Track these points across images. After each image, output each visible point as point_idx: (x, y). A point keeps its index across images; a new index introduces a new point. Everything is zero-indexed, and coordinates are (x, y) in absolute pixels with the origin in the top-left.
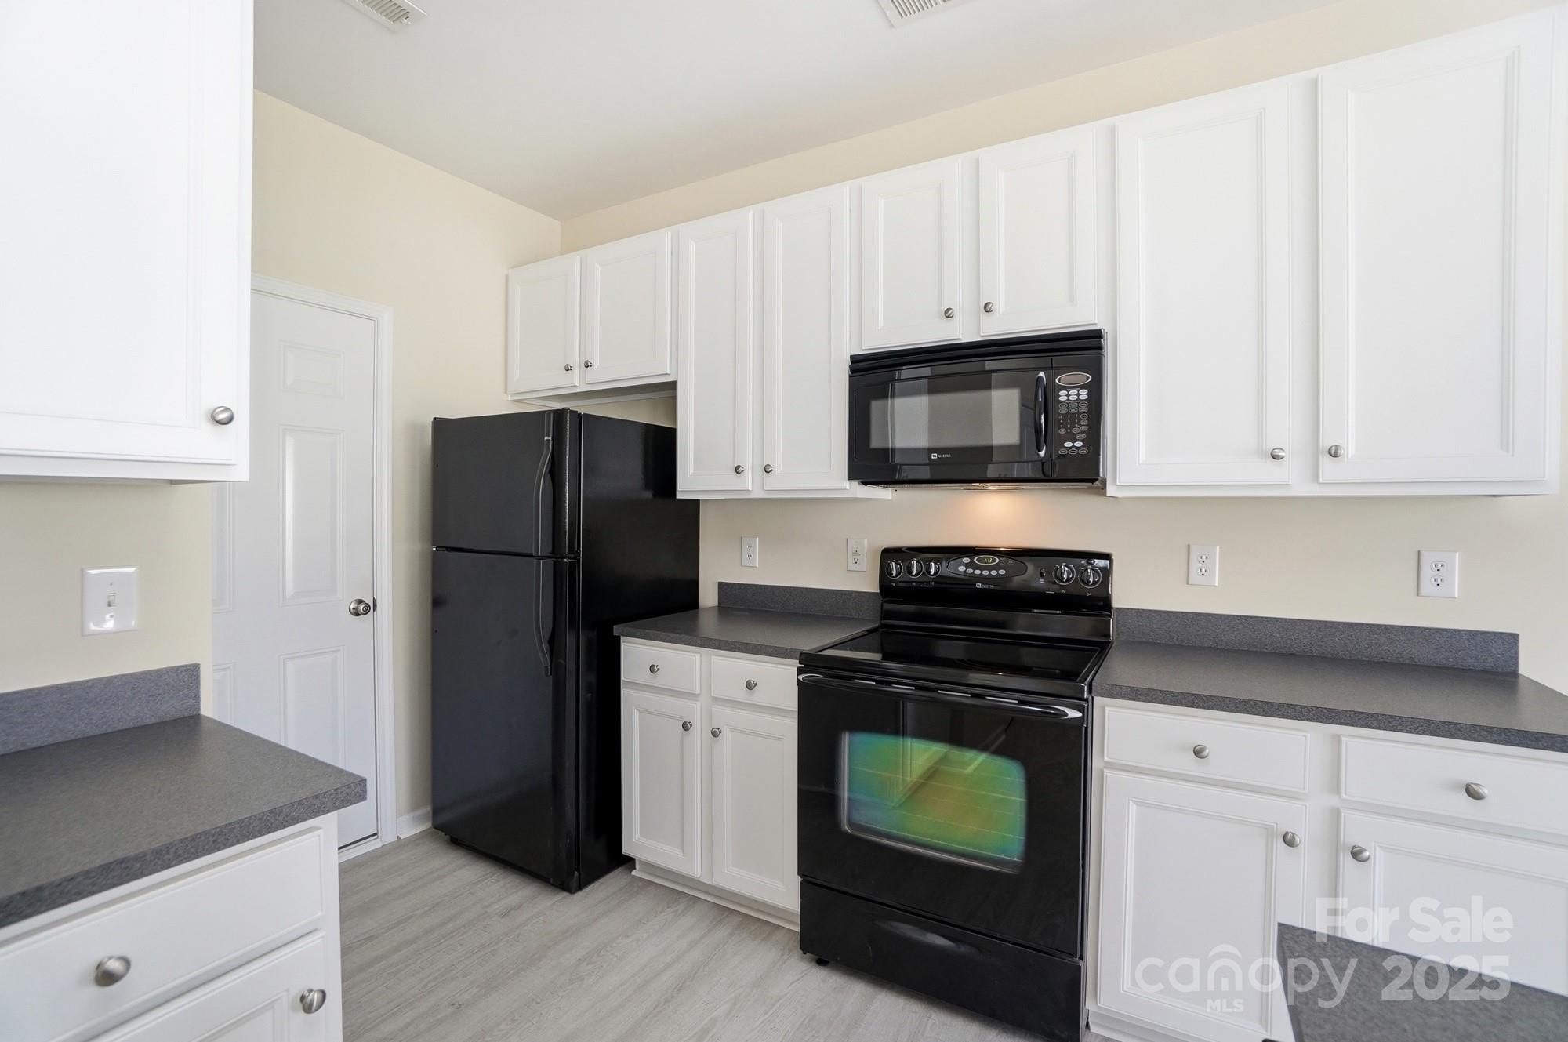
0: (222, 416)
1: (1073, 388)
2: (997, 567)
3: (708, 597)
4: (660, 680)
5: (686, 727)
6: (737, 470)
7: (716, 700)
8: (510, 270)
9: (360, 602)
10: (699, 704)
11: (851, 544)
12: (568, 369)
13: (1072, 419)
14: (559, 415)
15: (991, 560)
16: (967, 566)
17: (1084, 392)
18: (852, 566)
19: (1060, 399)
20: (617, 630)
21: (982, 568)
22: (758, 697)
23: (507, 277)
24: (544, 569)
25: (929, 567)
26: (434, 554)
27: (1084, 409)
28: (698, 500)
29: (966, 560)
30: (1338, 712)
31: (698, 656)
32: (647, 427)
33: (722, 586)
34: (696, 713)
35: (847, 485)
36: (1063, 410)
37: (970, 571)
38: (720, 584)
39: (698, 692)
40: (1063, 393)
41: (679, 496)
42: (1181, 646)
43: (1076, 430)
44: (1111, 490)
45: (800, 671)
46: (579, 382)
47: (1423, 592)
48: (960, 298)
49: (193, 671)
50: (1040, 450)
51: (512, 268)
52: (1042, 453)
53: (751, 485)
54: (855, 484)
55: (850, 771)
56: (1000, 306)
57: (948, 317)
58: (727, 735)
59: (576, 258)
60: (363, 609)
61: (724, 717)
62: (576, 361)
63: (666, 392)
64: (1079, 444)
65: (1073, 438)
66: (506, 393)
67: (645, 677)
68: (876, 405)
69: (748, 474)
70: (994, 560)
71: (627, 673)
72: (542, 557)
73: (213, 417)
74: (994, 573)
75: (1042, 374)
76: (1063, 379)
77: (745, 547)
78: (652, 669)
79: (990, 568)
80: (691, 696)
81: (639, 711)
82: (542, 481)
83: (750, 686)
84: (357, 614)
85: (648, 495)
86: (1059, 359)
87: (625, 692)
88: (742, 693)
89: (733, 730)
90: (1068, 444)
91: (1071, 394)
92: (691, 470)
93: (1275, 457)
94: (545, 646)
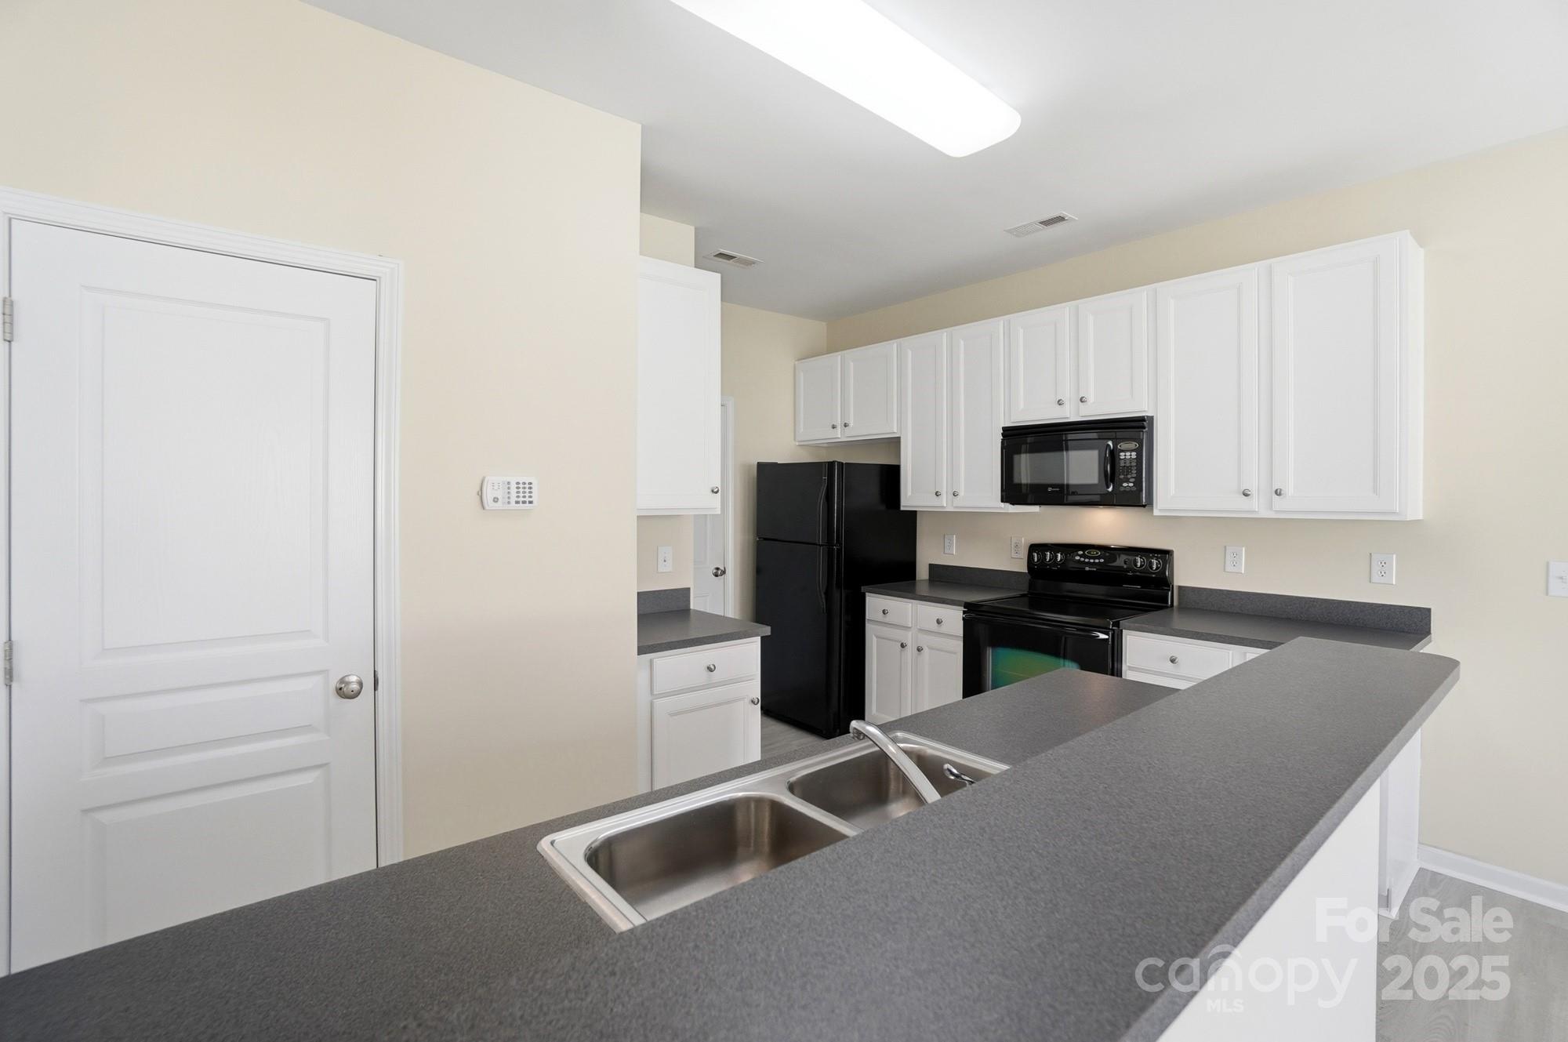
0: (715, 490)
1: (1128, 451)
2: (1099, 558)
3: (922, 573)
4: (888, 619)
5: (903, 646)
6: (937, 494)
7: (921, 630)
8: (796, 363)
9: (718, 569)
10: (910, 633)
11: (1014, 540)
12: (834, 427)
13: (1128, 469)
14: (831, 464)
15: (1094, 553)
16: (1081, 556)
17: (1134, 454)
18: (1014, 555)
19: (1121, 457)
20: (863, 589)
21: (1090, 558)
22: (944, 628)
23: (795, 365)
24: (822, 553)
25: (1057, 556)
26: (758, 542)
27: (1134, 464)
28: (916, 512)
29: (1081, 553)
30: (1243, 639)
31: (910, 605)
32: (882, 466)
33: (932, 567)
34: (909, 638)
35: (1003, 505)
36: (1122, 465)
37: (1082, 559)
38: (930, 565)
39: (910, 626)
40: (1122, 454)
41: (902, 509)
42: (1219, 612)
43: (1129, 476)
44: (1156, 512)
45: (964, 612)
46: (840, 435)
47: (1373, 580)
48: (1068, 393)
49: (689, 589)
50: (1108, 487)
51: (799, 360)
52: (1110, 489)
53: (946, 503)
54: (1008, 505)
55: (992, 670)
56: (1091, 398)
57: (1060, 404)
58: (926, 650)
59: (837, 357)
60: (719, 573)
61: (925, 640)
62: (839, 423)
63: (895, 443)
64: (1131, 485)
65: (1128, 481)
66: (795, 440)
67: (880, 616)
68: (1016, 457)
69: (944, 496)
70: (1097, 553)
71: (870, 614)
72: (822, 545)
73: (713, 491)
74: (1097, 561)
75: (1110, 443)
76: (1123, 446)
77: (947, 541)
78: (884, 612)
79: (1094, 558)
80: (907, 628)
81: (877, 637)
82: (822, 501)
83: (939, 622)
84: (716, 575)
85: (883, 508)
86: (1120, 434)
87: (867, 626)
88: (934, 626)
89: (931, 648)
90: (1125, 485)
91: (1127, 456)
92: (909, 494)
93: (1246, 495)
94: (823, 596)
